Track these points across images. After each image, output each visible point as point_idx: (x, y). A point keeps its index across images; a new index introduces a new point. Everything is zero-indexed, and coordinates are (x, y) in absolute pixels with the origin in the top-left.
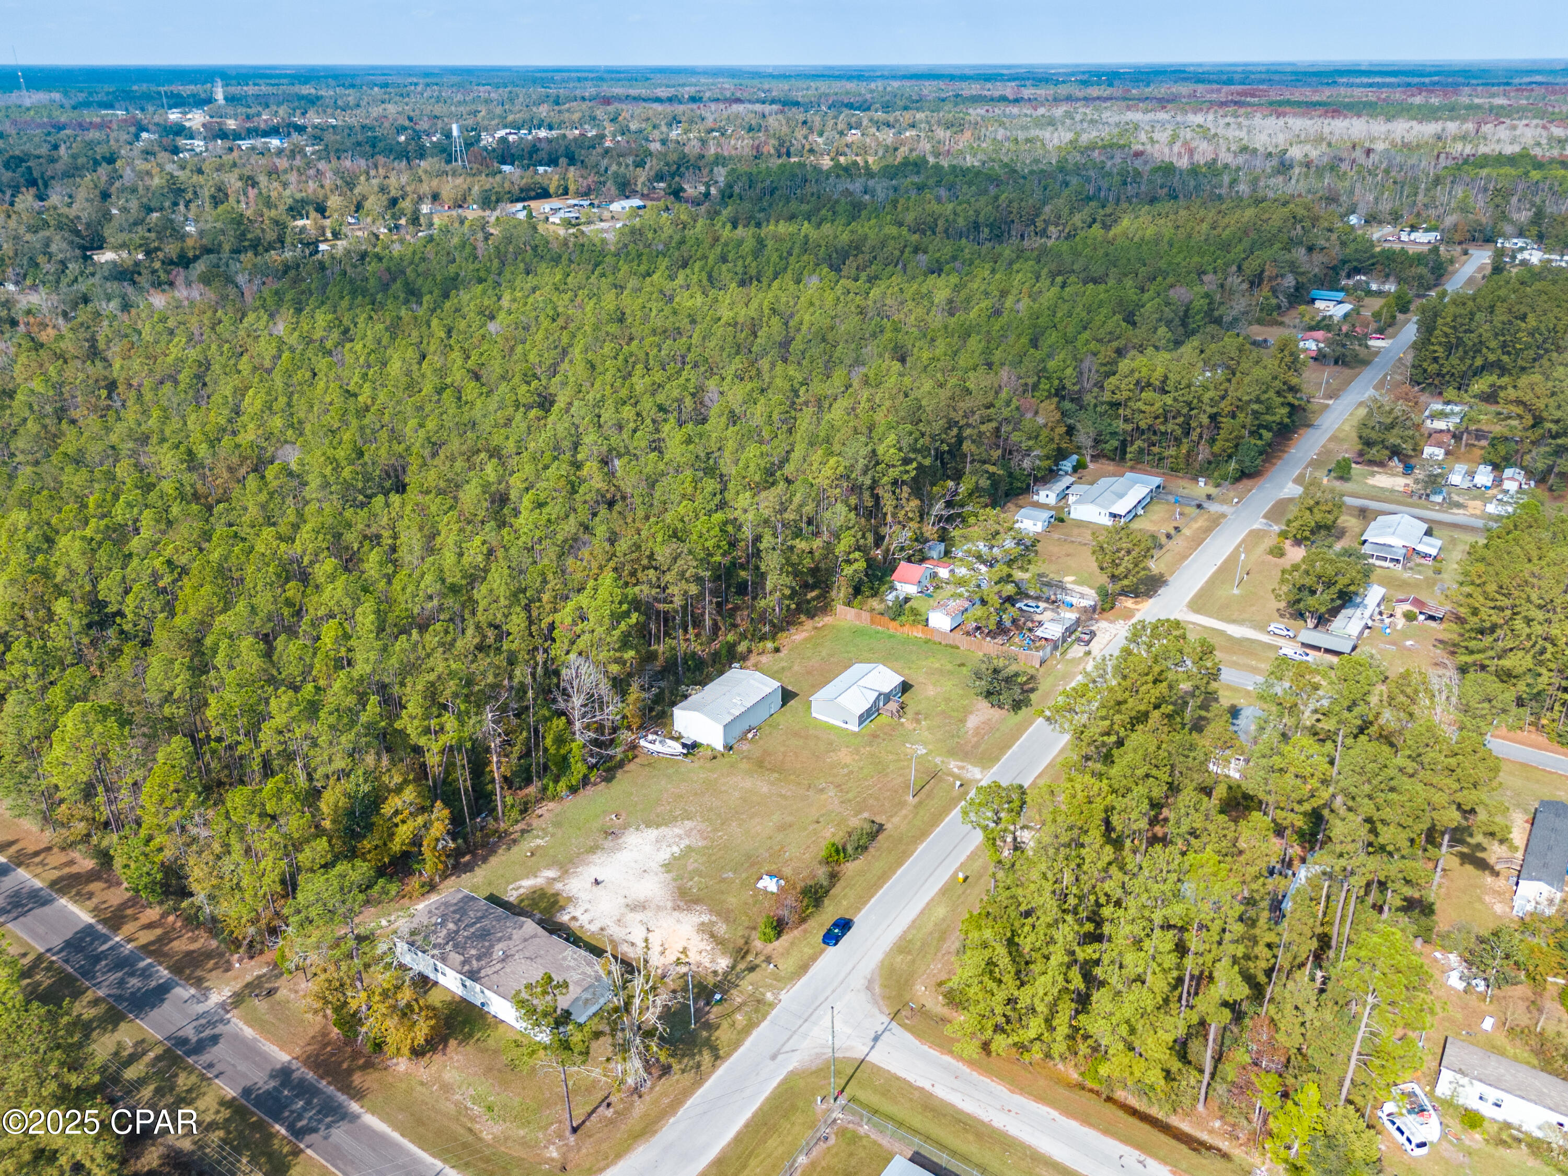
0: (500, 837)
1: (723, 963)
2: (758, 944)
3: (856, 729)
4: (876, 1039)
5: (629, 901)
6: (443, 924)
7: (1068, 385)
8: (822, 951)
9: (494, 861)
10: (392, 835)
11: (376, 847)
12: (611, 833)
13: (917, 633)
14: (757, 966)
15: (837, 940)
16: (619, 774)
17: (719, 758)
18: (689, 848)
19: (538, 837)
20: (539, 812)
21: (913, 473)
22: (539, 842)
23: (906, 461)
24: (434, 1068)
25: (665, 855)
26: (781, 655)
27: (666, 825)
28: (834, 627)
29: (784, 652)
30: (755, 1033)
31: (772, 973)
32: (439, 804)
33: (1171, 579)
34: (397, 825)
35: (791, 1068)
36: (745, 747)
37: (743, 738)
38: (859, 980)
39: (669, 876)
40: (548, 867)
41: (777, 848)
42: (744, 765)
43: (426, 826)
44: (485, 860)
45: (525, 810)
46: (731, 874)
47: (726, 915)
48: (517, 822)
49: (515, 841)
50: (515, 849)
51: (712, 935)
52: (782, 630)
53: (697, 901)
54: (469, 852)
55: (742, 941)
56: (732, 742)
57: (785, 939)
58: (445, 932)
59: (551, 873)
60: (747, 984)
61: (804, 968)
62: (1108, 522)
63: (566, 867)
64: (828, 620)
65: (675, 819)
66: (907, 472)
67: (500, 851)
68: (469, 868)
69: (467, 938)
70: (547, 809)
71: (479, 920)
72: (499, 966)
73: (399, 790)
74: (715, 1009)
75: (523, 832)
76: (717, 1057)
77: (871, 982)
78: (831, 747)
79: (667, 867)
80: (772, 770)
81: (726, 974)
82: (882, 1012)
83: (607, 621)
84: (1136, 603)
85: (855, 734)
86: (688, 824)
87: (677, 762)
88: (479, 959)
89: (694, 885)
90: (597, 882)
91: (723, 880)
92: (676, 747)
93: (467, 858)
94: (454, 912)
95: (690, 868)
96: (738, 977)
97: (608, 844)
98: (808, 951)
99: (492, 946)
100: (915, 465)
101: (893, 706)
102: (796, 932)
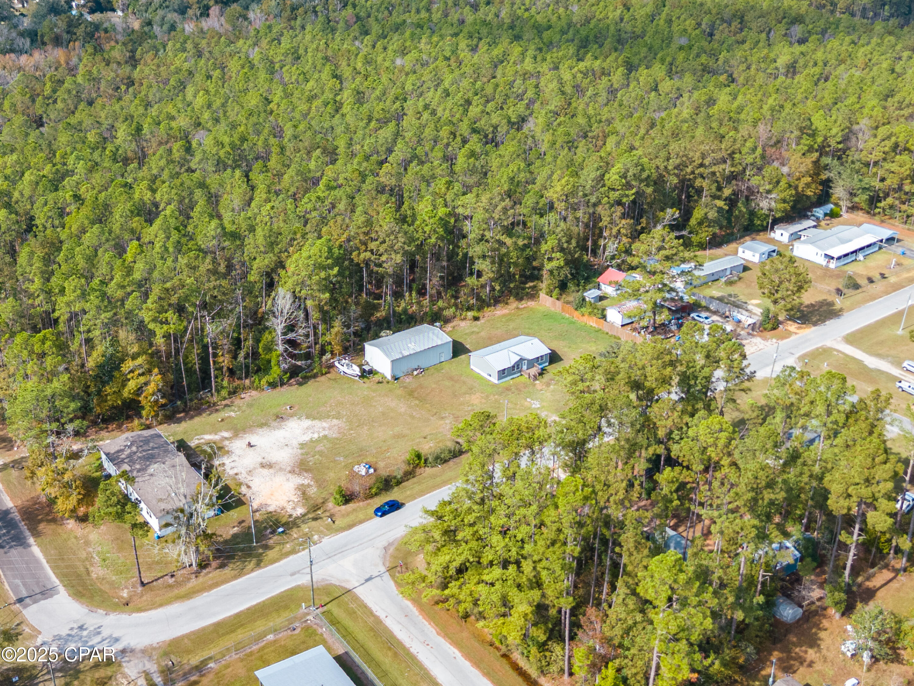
0: (209, 406)
1: (300, 511)
2: (330, 505)
3: (496, 382)
4: (367, 580)
5: (264, 461)
6: (129, 447)
7: (833, 143)
8: (371, 518)
9: (197, 420)
10: (124, 386)
11: (114, 392)
12: (280, 418)
13: (593, 322)
14: (321, 518)
15: (384, 514)
16: (311, 382)
17: (385, 384)
18: (325, 436)
19: (233, 411)
20: (243, 396)
21: (632, 198)
22: (232, 414)
23: (628, 186)
24: (87, 530)
25: (306, 438)
26: (478, 323)
27: (320, 420)
28: (532, 309)
29: (482, 321)
30: (291, 557)
31: (328, 525)
32: (156, 370)
33: (845, 314)
34: (129, 380)
35: (299, 583)
36: (408, 380)
37: (409, 374)
38: (382, 542)
39: (300, 451)
40: (226, 430)
41: (384, 448)
42: (399, 392)
43: (146, 384)
44: (192, 418)
45: (233, 393)
46: (342, 459)
47: (320, 483)
48: (225, 399)
49: (217, 410)
50: (214, 415)
51: (304, 493)
52: (489, 306)
53: (306, 471)
54: (184, 411)
55: (321, 501)
56: (399, 374)
57: (351, 506)
58: (129, 451)
59: (226, 434)
60: (305, 528)
61: (350, 526)
62: (823, 261)
63: (237, 432)
64: (531, 304)
65: (328, 417)
66: (627, 196)
67: (204, 415)
68: (179, 421)
69: (140, 457)
70: (249, 396)
71: (153, 448)
72: (147, 478)
73: (134, 357)
74: (275, 538)
75: (226, 406)
76: (258, 565)
77: (390, 544)
78: (471, 390)
79: (302, 446)
80: (417, 398)
81: (297, 518)
82: (384, 564)
83: (311, 268)
84: (799, 328)
85: (494, 385)
86: (335, 422)
87: (354, 381)
88: (139, 471)
89: (312, 461)
90: (250, 445)
91: (335, 461)
92: (356, 370)
93: (182, 415)
94: (142, 441)
95: (317, 449)
96: (303, 521)
97: (275, 424)
98: (361, 516)
99: (149, 465)
100: (634, 191)
101: (534, 371)
102: (361, 503)
